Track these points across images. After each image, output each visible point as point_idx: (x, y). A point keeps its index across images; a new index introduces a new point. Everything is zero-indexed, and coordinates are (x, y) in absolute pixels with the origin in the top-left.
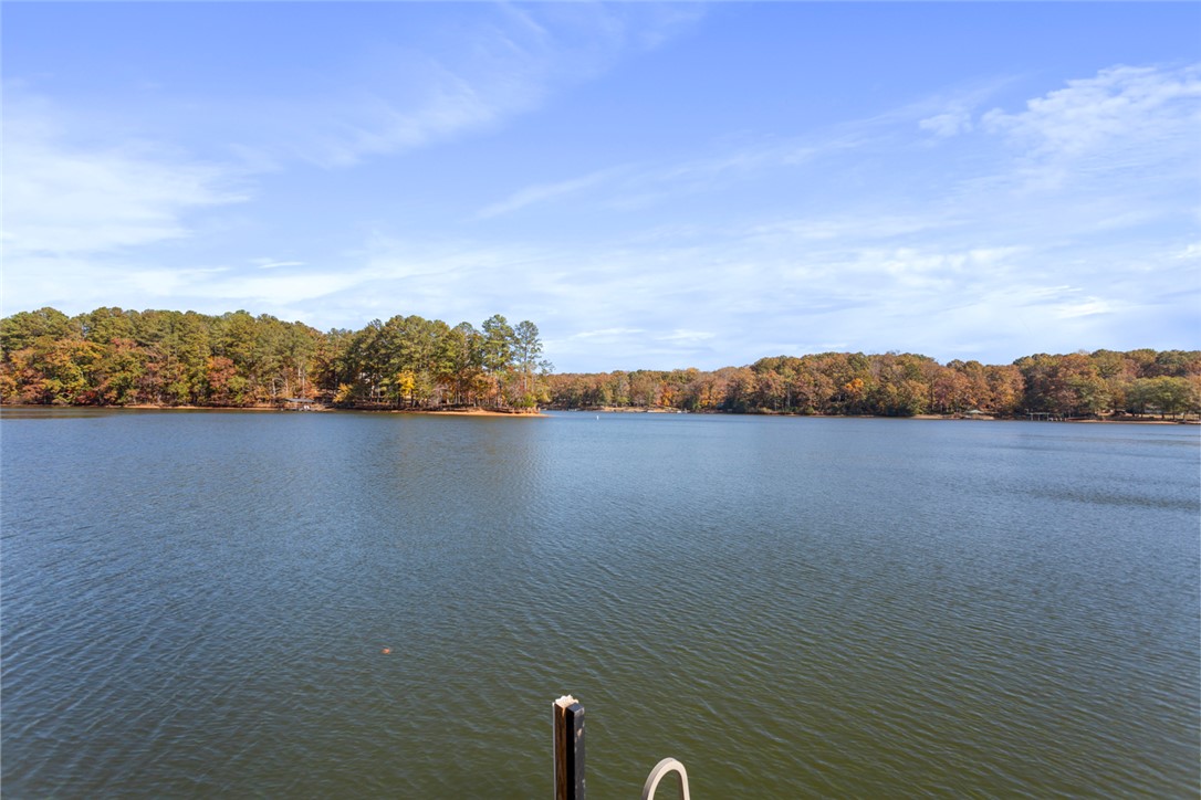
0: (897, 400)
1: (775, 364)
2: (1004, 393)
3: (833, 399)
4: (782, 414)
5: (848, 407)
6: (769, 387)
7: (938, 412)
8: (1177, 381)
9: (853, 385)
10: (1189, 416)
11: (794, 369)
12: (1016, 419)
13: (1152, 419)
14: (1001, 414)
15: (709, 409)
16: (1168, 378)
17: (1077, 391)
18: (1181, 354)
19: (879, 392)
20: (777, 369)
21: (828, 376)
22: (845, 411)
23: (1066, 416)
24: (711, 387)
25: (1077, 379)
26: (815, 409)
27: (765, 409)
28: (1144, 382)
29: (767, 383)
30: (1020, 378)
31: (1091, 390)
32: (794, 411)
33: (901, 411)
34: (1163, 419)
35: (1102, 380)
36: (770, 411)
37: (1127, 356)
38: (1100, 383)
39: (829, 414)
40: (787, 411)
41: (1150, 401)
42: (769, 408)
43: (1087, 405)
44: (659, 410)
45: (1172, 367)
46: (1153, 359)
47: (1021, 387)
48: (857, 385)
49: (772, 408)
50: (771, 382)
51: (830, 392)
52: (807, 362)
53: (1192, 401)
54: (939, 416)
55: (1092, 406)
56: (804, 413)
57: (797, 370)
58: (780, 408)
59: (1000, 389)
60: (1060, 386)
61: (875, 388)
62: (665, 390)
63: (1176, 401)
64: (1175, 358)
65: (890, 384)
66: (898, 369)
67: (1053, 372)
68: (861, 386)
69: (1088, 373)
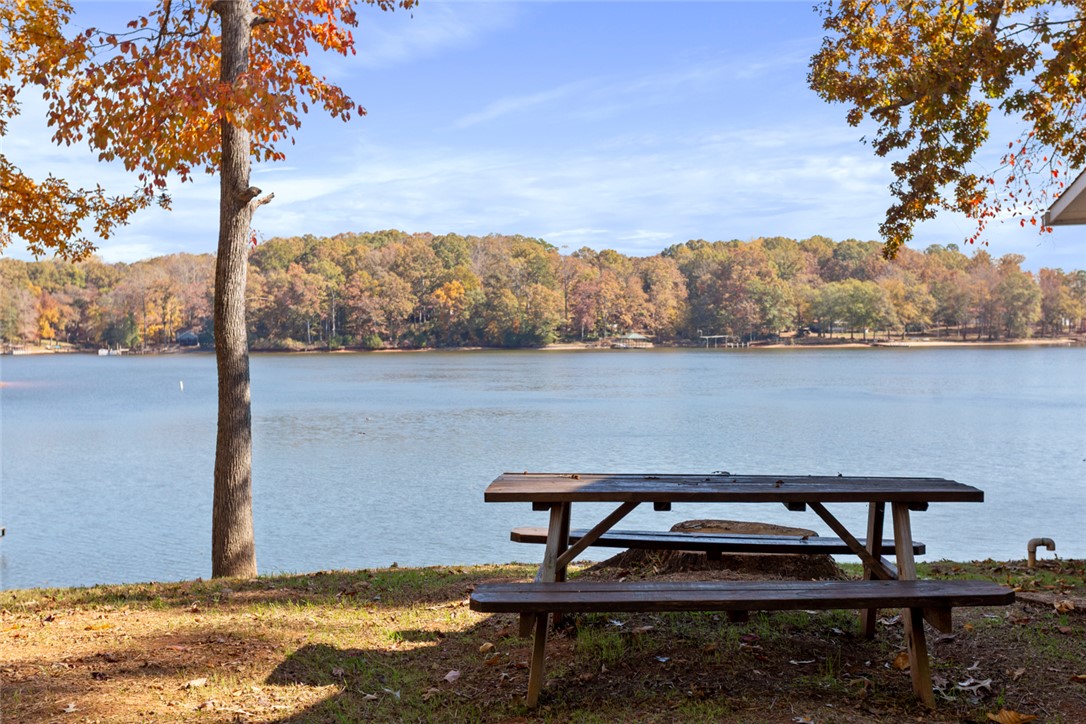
0: (518, 320)
1: (297, 251)
2: (664, 305)
3: (413, 319)
4: (324, 350)
5: (436, 333)
6: (297, 298)
7: (578, 337)
8: (868, 287)
9: (448, 291)
10: (880, 335)
11: (338, 263)
12: (681, 346)
13: (843, 341)
14: (661, 339)
15: (158, 341)
16: (857, 283)
17: (759, 301)
18: (860, 245)
19: (489, 305)
20: (302, 259)
21: (400, 275)
22: (433, 339)
23: (746, 339)
24: (165, 300)
25: (756, 283)
26: (384, 338)
27: (290, 342)
28: (833, 288)
29: (292, 288)
30: (680, 279)
31: (776, 299)
32: (345, 343)
33: (523, 339)
34: (852, 340)
35: (786, 284)
36: (300, 345)
37: (803, 247)
38: (785, 289)
39: (408, 348)
40: (333, 344)
41: (838, 315)
42: (295, 338)
43: (770, 322)
44: (31, 350)
45: (852, 264)
46: (829, 253)
47: (684, 292)
48: (454, 294)
49: (303, 339)
50: (300, 288)
51: (409, 307)
52: (360, 247)
53: (882, 314)
54: (579, 346)
55: (776, 323)
56: (365, 348)
57: (342, 263)
58: (316, 338)
59: (661, 297)
60: (737, 294)
61: (482, 298)
62: (44, 305)
63: (868, 314)
64: (854, 252)
65: (508, 292)
66: (518, 264)
67: (724, 272)
68: (462, 294)
69: (768, 274)
